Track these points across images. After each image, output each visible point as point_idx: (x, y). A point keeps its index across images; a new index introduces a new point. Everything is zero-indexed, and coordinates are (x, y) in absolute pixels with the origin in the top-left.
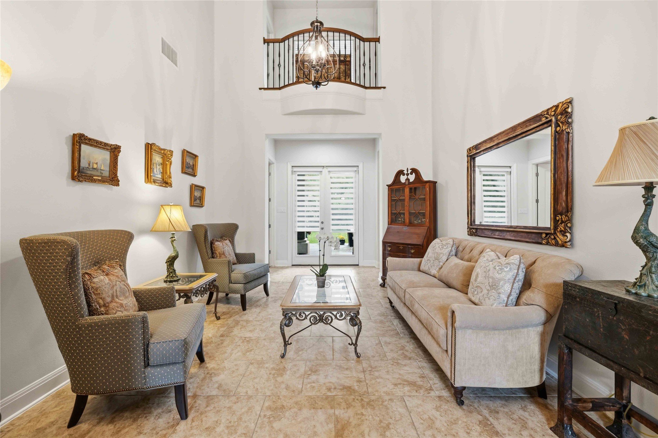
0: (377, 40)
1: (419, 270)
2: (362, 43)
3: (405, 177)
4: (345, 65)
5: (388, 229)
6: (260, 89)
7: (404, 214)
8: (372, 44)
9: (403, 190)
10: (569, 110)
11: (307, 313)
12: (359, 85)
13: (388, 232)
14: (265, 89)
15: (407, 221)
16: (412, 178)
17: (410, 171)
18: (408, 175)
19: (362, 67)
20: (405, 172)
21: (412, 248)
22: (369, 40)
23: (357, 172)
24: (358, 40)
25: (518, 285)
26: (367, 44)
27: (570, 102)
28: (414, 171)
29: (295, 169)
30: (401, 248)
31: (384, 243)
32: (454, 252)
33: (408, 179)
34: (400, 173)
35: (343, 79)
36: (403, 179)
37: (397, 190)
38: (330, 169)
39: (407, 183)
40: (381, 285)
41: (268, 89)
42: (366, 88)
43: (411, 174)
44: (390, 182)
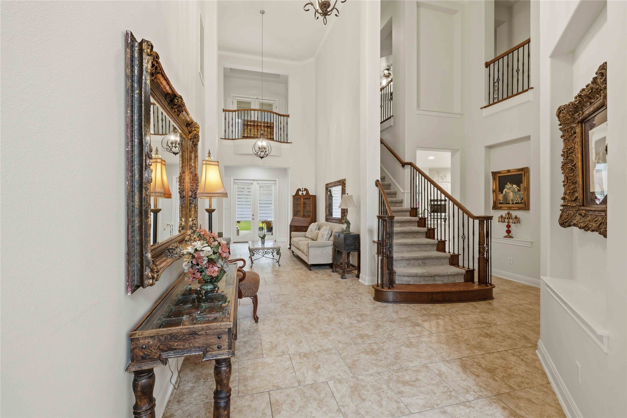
0: (288, 116)
1: (305, 237)
2: (280, 117)
3: (301, 192)
4: (271, 128)
5: (293, 218)
6: (221, 139)
7: (301, 211)
8: (285, 118)
9: (300, 199)
10: (345, 182)
11: (260, 250)
12: (278, 141)
13: (293, 220)
14: (224, 139)
15: (302, 215)
16: (305, 193)
17: (303, 190)
18: (302, 191)
19: (280, 130)
20: (301, 190)
21: (304, 228)
22: (284, 116)
23: (275, 184)
24: (277, 116)
25: (329, 236)
26: (282, 117)
27: (345, 180)
28: (306, 190)
29: (236, 181)
30: (299, 228)
31: (291, 226)
32: (318, 228)
33: (303, 194)
34: (299, 190)
35: (269, 137)
36: (300, 193)
37: (297, 199)
38: (258, 182)
39: (302, 195)
40: (289, 248)
41: (225, 139)
42: (282, 142)
43: (304, 191)
44: (294, 194)
